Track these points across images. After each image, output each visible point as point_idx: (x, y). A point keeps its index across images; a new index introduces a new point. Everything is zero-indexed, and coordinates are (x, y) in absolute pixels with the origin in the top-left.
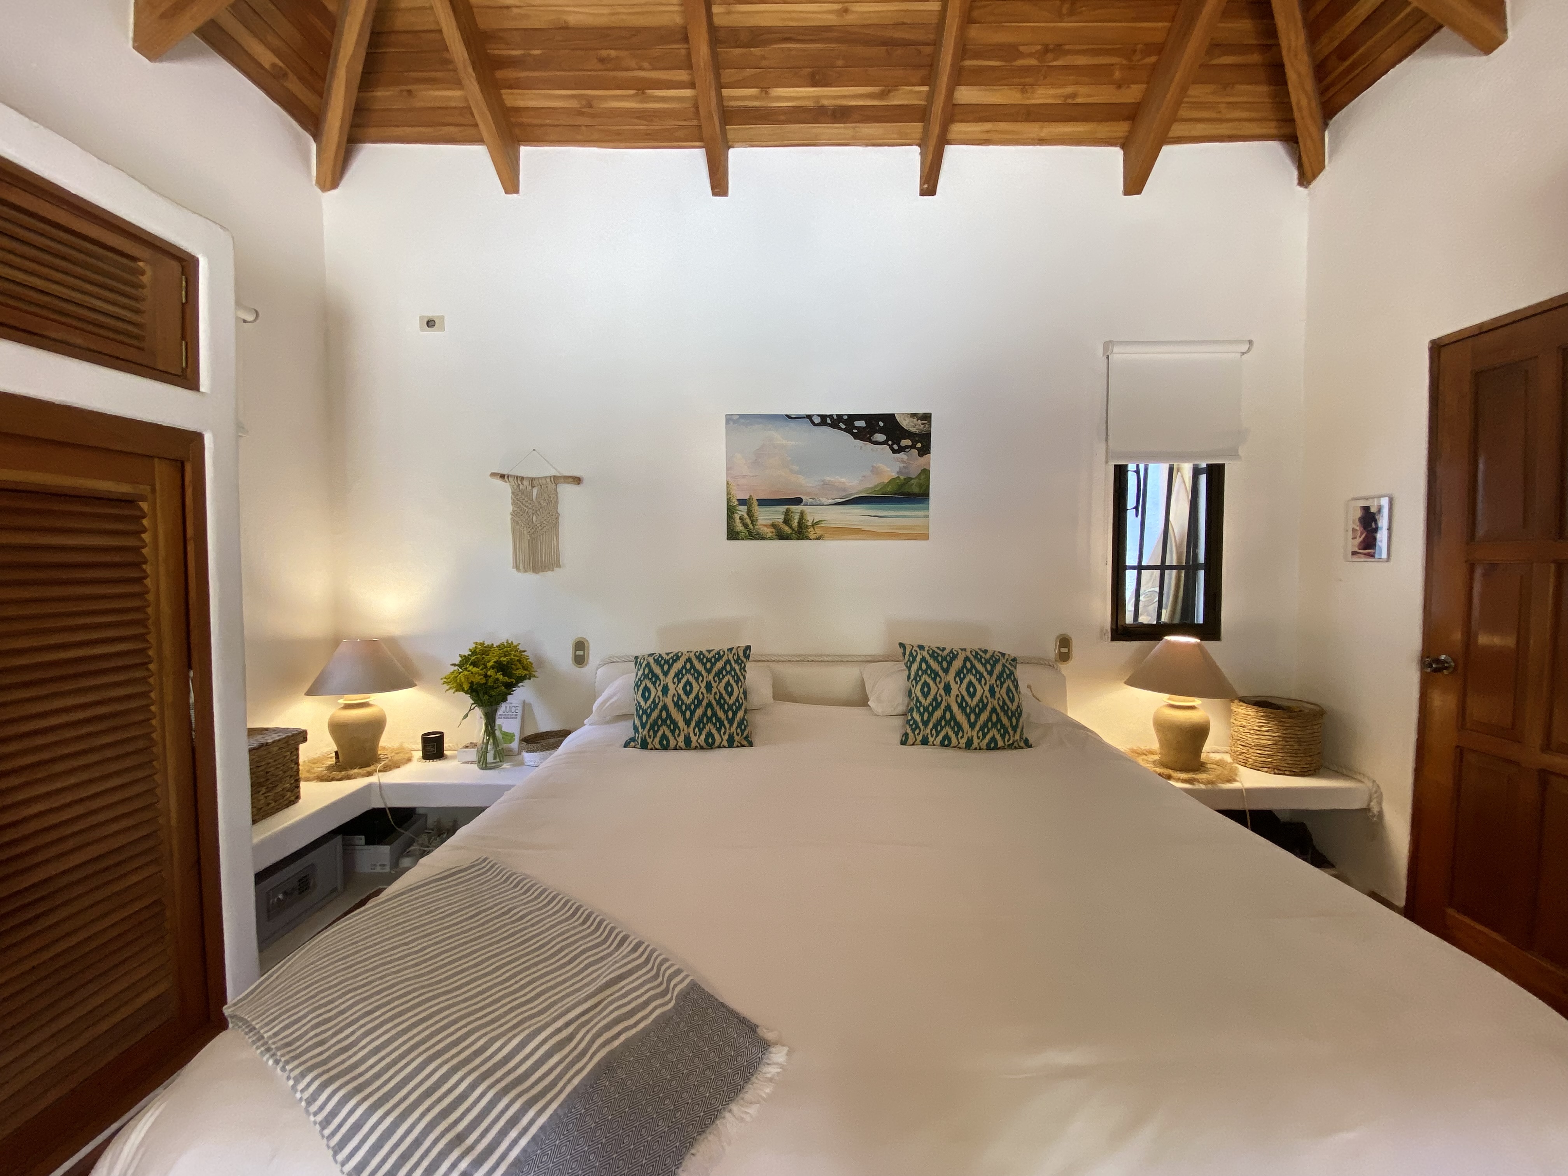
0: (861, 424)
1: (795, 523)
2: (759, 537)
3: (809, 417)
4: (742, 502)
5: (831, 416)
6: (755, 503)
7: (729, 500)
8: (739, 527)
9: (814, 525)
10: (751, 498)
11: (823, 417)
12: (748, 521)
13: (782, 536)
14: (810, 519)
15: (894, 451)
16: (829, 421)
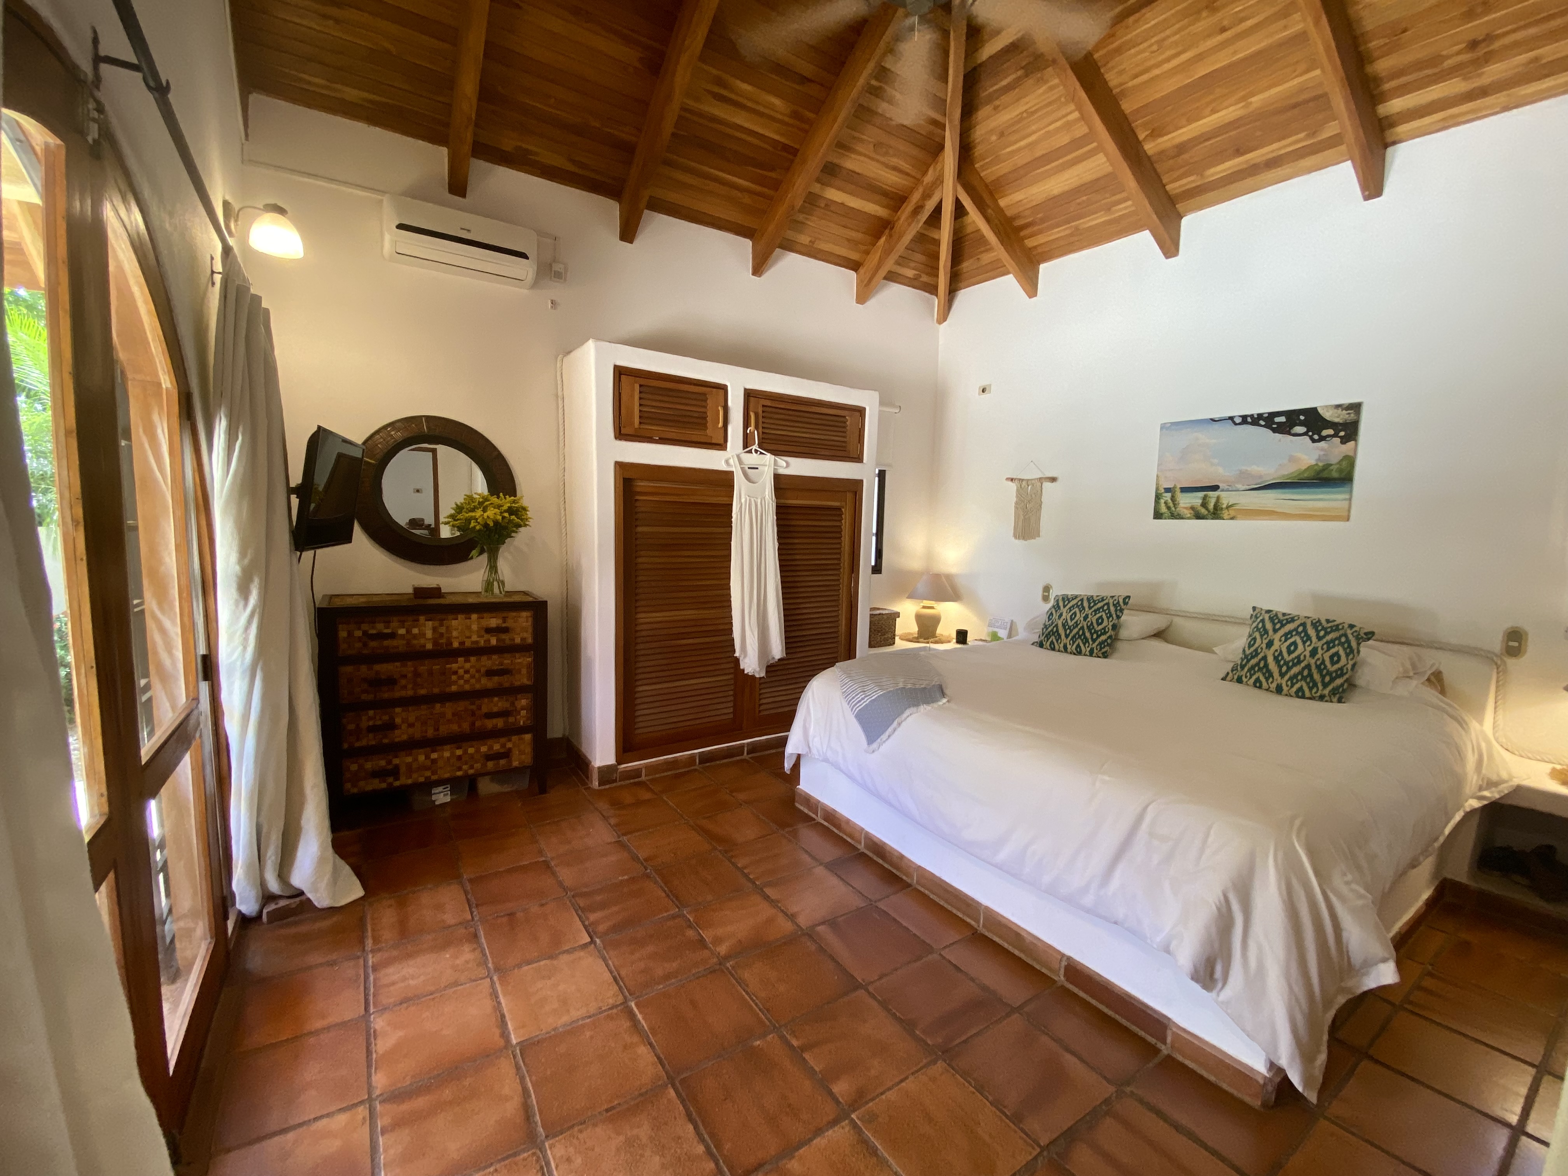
0: (1282, 419)
1: (1211, 506)
2: (1179, 517)
3: (1231, 418)
4: (1167, 490)
5: (1252, 416)
6: (1178, 490)
7: (1157, 489)
8: (1163, 509)
9: (1228, 507)
10: (1175, 487)
11: (1244, 418)
12: (1171, 505)
13: (1198, 516)
14: (1224, 503)
15: (1314, 441)
16: (1249, 420)
